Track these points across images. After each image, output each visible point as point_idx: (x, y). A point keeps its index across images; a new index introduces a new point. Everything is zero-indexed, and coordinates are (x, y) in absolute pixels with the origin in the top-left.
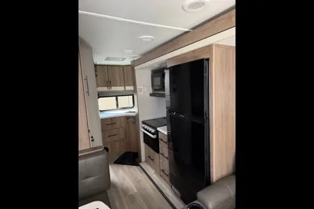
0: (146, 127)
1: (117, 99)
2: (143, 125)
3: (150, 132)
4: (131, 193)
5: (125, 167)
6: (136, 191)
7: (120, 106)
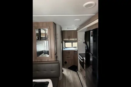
0: (80, 56)
1: (72, 43)
2: (79, 55)
3: (81, 59)
4: (70, 82)
5: (72, 71)
6: (72, 82)
7: (73, 46)
